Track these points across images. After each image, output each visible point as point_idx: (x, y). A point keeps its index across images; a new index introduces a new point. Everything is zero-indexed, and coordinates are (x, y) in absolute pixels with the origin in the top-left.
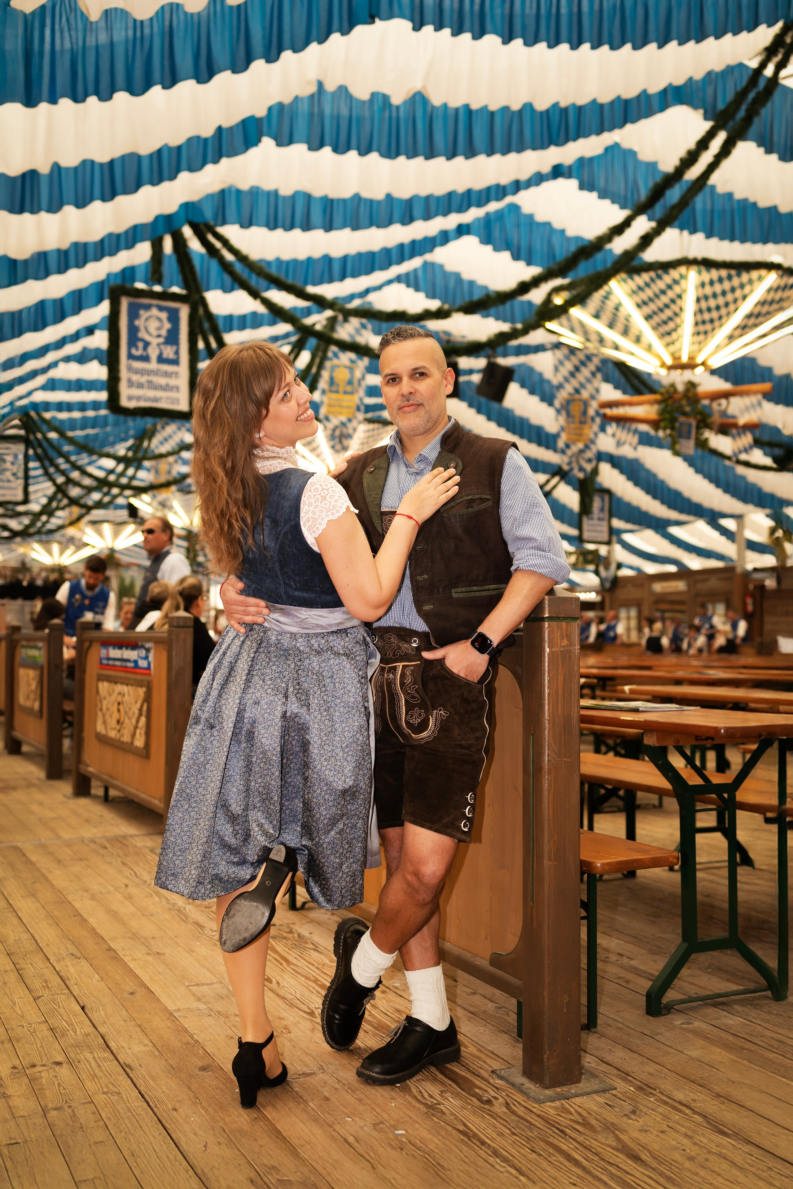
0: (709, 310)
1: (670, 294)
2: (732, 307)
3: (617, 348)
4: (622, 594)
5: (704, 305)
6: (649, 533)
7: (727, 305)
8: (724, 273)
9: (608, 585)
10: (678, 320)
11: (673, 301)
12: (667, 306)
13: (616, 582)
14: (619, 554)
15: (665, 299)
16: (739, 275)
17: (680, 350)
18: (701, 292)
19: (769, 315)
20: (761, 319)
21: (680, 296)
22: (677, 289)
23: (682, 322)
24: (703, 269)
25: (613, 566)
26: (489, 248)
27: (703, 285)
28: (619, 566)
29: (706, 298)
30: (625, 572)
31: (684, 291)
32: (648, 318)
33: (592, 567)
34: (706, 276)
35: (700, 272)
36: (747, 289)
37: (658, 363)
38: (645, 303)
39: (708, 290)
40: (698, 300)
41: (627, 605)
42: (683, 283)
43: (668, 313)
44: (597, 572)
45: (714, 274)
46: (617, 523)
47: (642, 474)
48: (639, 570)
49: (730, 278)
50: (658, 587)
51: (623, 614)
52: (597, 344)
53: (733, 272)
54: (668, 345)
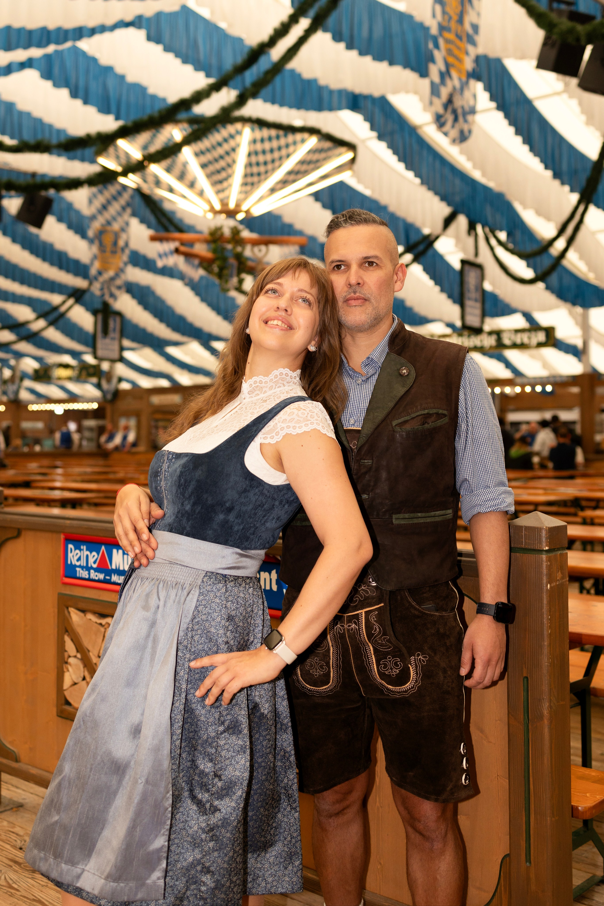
0: (258, 164)
1: (227, 146)
2: (277, 164)
3: (171, 190)
4: (122, 405)
5: (254, 159)
6: (148, 352)
7: (273, 161)
8: (273, 132)
9: (109, 397)
10: (230, 171)
11: (227, 153)
12: (222, 157)
13: (117, 394)
14: (121, 369)
15: (220, 151)
16: (286, 136)
17: (228, 197)
18: (252, 148)
19: (306, 173)
20: (299, 176)
21: (234, 150)
22: (232, 143)
23: (233, 172)
24: (256, 126)
25: (115, 380)
26: (49, 84)
27: (254, 141)
28: (120, 380)
29: (256, 153)
30: (125, 386)
31: (238, 145)
32: (204, 166)
33: (94, 380)
34: (259, 134)
35: (253, 130)
36: (291, 149)
37: (207, 207)
38: (202, 153)
39: (259, 147)
40: (249, 155)
41: (127, 414)
42: (238, 138)
43: (222, 163)
44: (98, 386)
45: (266, 132)
46: (126, 343)
47: (151, 300)
48: (133, 383)
49: (278, 137)
50: (156, 400)
51: (123, 422)
52: (152, 186)
53: (281, 133)
54: (218, 192)
